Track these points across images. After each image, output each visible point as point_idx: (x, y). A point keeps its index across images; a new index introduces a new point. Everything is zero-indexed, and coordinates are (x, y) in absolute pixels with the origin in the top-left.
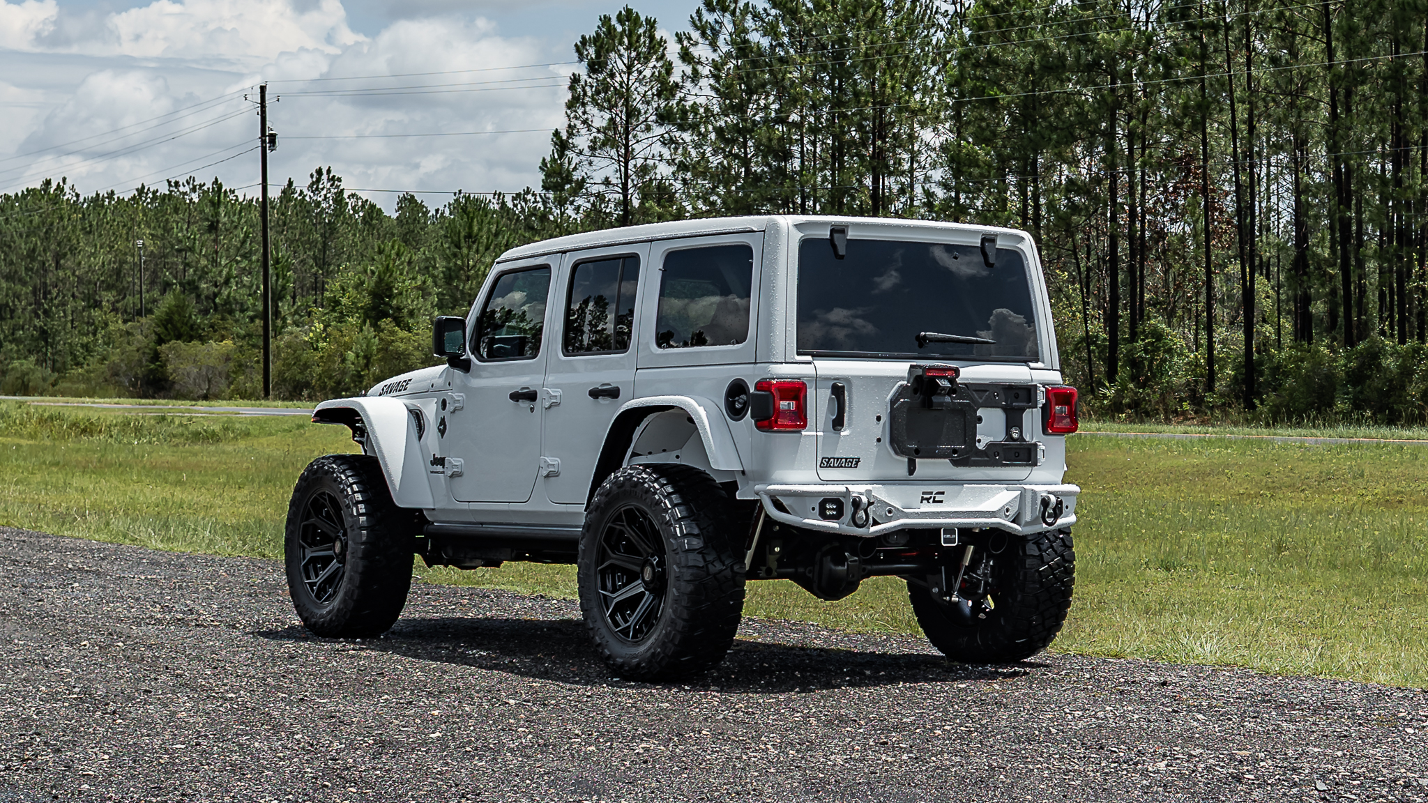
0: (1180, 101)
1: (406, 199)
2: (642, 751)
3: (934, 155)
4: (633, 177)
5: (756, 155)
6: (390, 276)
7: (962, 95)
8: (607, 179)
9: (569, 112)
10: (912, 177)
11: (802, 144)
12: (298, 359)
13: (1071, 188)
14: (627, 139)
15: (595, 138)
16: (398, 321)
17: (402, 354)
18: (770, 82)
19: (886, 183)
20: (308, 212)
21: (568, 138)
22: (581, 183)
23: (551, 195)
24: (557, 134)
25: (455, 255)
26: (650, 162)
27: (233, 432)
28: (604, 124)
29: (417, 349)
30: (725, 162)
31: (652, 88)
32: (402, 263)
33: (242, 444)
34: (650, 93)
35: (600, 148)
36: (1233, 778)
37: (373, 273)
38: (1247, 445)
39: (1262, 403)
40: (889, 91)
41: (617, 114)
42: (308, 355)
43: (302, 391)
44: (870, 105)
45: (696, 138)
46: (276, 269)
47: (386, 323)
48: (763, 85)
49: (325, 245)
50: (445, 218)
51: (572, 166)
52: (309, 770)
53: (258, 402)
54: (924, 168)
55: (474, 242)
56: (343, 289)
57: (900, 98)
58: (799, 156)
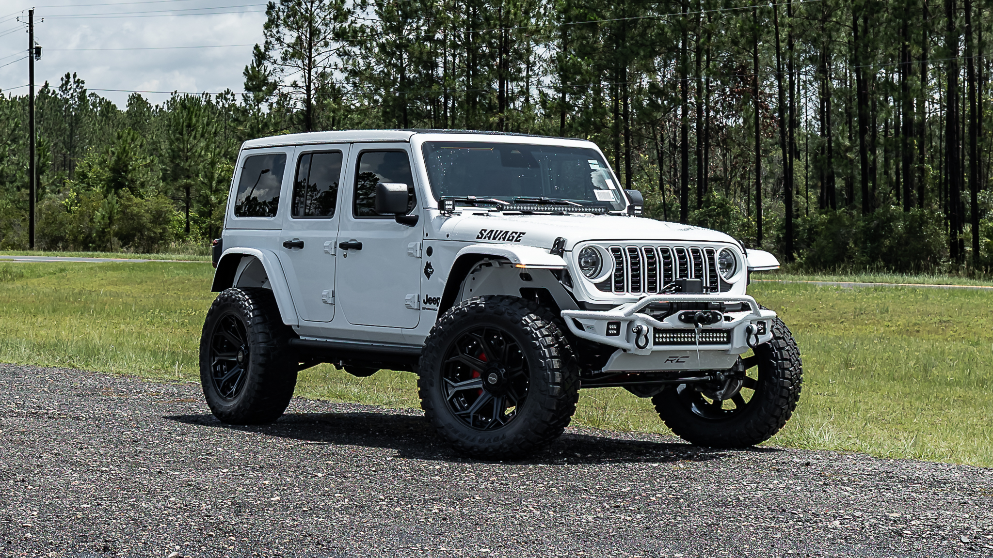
0: (738, 25)
1: (135, 97)
2: (437, 511)
3: (545, 65)
4: (315, 81)
5: (410, 65)
6: (126, 156)
7: (569, 19)
8: (295, 82)
9: (266, 31)
10: (527, 83)
11: (445, 57)
12: (55, 219)
13: (652, 91)
14: (310, 52)
15: (286, 51)
16: (132, 190)
17: (135, 215)
18: (420, 9)
19: (510, 87)
20: (60, 107)
21: (266, 51)
22: (275, 85)
23: (251, 95)
24: (257, 47)
25: (178, 139)
26: (328, 70)
27: (11, 274)
28: (293, 40)
29: (147, 211)
30: (386, 70)
31: (330, 13)
32: (136, 146)
33: (18, 284)
34: (328, 17)
35: (290, 59)
36: (895, 533)
37: (113, 153)
38: (795, 287)
39: (799, 256)
40: (512, 16)
41: (302, 33)
42: (62, 216)
43: (58, 243)
44: (498, 27)
45: (364, 52)
46: (39, 150)
47: (124, 192)
48: (416, 11)
49: (72, 131)
50: (165, 112)
51: (267, 73)
52: (192, 523)
53: (25, 252)
54: (538, 75)
55: (193, 130)
56: (89, 166)
57: (521, 21)
58: (442, 65)
